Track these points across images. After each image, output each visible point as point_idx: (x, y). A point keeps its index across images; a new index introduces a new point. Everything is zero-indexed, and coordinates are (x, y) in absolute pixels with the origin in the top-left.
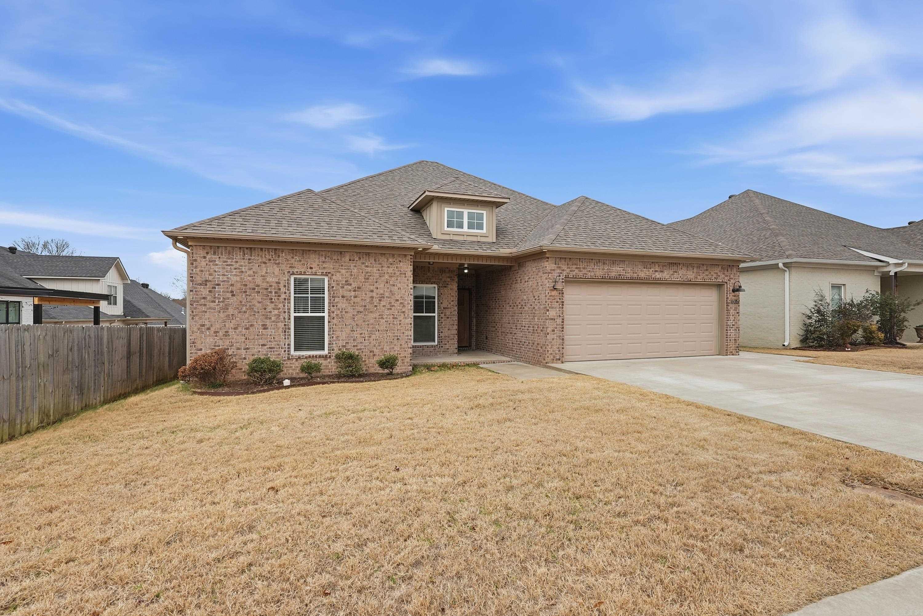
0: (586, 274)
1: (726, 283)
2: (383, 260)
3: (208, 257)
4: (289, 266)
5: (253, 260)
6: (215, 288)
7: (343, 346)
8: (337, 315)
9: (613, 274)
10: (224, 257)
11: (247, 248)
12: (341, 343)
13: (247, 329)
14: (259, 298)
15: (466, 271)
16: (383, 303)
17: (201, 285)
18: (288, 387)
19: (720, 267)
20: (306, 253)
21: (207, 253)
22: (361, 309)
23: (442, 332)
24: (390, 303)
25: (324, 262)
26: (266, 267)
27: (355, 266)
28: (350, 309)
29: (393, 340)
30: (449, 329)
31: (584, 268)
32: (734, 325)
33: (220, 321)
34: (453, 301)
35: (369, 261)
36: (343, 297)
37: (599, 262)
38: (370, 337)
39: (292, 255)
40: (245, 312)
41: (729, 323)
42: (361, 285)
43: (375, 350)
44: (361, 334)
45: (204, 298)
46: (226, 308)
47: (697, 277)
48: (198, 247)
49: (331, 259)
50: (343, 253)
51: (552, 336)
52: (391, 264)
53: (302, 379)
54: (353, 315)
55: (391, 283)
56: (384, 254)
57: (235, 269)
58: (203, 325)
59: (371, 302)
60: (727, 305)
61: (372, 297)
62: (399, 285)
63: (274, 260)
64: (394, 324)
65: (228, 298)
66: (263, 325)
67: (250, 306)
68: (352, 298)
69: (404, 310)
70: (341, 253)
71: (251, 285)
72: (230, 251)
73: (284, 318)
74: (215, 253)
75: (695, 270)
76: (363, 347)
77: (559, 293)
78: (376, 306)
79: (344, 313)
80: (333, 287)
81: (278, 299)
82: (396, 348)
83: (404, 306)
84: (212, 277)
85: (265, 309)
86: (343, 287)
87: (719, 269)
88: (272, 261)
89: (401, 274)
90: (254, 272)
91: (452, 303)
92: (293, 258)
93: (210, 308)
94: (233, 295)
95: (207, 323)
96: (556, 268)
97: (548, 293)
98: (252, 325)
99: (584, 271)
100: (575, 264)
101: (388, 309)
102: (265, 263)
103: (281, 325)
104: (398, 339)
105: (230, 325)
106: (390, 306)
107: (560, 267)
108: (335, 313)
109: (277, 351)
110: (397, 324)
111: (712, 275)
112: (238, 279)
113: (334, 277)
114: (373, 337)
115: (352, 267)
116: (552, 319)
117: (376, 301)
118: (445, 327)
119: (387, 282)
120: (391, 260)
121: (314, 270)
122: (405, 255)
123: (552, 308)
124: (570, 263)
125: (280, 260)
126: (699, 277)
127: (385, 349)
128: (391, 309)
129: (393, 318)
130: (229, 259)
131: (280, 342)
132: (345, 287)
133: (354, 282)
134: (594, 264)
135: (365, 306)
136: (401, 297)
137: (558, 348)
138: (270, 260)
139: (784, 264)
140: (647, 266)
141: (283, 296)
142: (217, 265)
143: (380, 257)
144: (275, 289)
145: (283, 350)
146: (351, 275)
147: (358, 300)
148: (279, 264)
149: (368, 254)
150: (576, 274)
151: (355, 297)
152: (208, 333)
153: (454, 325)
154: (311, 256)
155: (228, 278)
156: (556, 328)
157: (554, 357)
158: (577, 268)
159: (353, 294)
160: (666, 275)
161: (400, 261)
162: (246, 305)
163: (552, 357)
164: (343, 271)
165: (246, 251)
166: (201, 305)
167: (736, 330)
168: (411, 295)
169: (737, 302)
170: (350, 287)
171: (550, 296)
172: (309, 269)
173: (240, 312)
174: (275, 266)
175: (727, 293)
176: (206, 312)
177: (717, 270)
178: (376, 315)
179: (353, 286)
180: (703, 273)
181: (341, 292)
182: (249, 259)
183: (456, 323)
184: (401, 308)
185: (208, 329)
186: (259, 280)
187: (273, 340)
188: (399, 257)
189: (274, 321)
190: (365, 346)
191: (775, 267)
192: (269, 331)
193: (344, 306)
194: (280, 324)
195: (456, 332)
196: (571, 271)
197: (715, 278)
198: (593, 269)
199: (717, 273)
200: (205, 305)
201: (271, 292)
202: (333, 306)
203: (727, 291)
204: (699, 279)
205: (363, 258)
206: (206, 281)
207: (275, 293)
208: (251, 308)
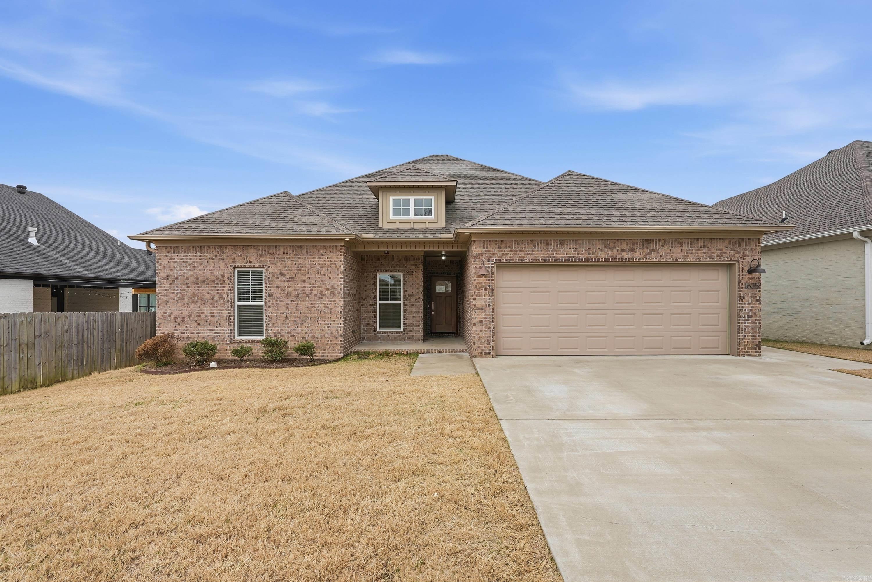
0: (524, 257)
1: (738, 261)
2: (314, 252)
3: (169, 255)
4: (231, 260)
5: (203, 256)
6: (174, 281)
7: (278, 333)
8: (273, 304)
9: (560, 257)
10: (181, 255)
11: (198, 247)
12: (276, 330)
13: (199, 316)
14: (207, 289)
15: (443, 258)
16: (314, 292)
17: (164, 279)
18: (213, 368)
19: (727, 242)
20: (246, 248)
21: (169, 252)
22: (294, 298)
23: (407, 319)
24: (321, 292)
25: (261, 256)
26: (213, 262)
27: (289, 258)
28: (283, 298)
29: (324, 327)
30: (414, 317)
31: (521, 251)
32: (751, 317)
33: (178, 309)
34: (418, 288)
35: (301, 253)
36: (278, 287)
37: (541, 243)
38: (302, 324)
39: (234, 251)
40: (197, 301)
41: (742, 314)
42: (294, 276)
43: (307, 337)
44: (294, 321)
45: (166, 290)
46: (182, 298)
47: (688, 256)
48: (162, 247)
49: (268, 252)
50: (278, 246)
51: (480, 328)
52: (322, 255)
53: (232, 361)
54: (287, 304)
55: (322, 273)
56: (315, 246)
57: (190, 265)
58: (166, 313)
59: (303, 292)
60: (739, 291)
61: (304, 287)
62: (330, 275)
63: (219, 255)
64: (324, 312)
65: (184, 290)
66: (211, 313)
67: (201, 296)
68: (286, 288)
69: (334, 299)
70: (276, 247)
71: (201, 279)
72: (185, 250)
73: (228, 307)
74: (174, 252)
75: (685, 247)
76: (296, 334)
77: (489, 280)
78: (308, 295)
79: (279, 302)
80: (269, 278)
81: (223, 290)
82: (327, 335)
83: (335, 295)
84: (172, 272)
85: (213, 299)
86: (278, 278)
87: (725, 244)
88: (218, 257)
89: (331, 264)
90: (204, 267)
91: (417, 291)
92: (235, 253)
93: (171, 298)
94: (188, 287)
95: (169, 311)
96: (484, 252)
97: (475, 280)
98: (202, 313)
99: (521, 254)
100: (509, 247)
101: (320, 298)
102: (212, 259)
103: (225, 313)
104: (329, 327)
105: (186, 312)
106: (322, 295)
107: (489, 251)
108: (271, 302)
109: (222, 335)
110: (328, 313)
111: (713, 253)
112: (192, 273)
113: (270, 270)
114: (306, 324)
115: (286, 260)
116: (479, 309)
117: (308, 291)
118: (410, 314)
119: (318, 273)
120: (322, 251)
121: (252, 264)
122: (336, 246)
123: (480, 296)
124: (503, 246)
125: (224, 256)
126: (690, 255)
127: (316, 336)
128: (322, 298)
129: (324, 307)
130: (185, 256)
131: (225, 327)
132: (280, 278)
133: (288, 273)
134: (535, 246)
135: (298, 295)
136: (332, 286)
137: (488, 341)
138: (216, 256)
139: (862, 233)
140: (609, 245)
141: (227, 287)
142: (175, 262)
143: (311, 248)
144: (220, 281)
145: (227, 335)
146: (285, 267)
147: (291, 289)
148: (223, 259)
149: (301, 247)
150: (510, 257)
151: (289, 287)
152: (169, 320)
153: (418, 312)
154: (250, 251)
155: (184, 273)
156: (485, 318)
157: (482, 350)
158: (511, 251)
159: (287, 284)
160: (639, 254)
161: (331, 252)
162: (198, 296)
163: (480, 351)
164: (278, 264)
165: (197, 249)
166: (164, 296)
167: (755, 323)
168: (341, 284)
169: (757, 286)
170: (284, 278)
171: (477, 283)
172: (248, 263)
173: (193, 302)
174: (221, 261)
175: (739, 275)
176: (168, 301)
177: (722, 246)
178: (308, 304)
179: (287, 277)
180: (699, 250)
181: (276, 282)
182: (200, 256)
183: (421, 309)
184: (331, 297)
185: (170, 316)
186: (208, 274)
187: (219, 326)
188: (330, 247)
189: (220, 310)
190: (298, 333)
191: (848, 238)
192: (215, 319)
193: (279, 295)
194: (225, 311)
195: (421, 319)
196: (503, 254)
197: (718, 256)
198: (533, 251)
199: (721, 250)
200: (167, 296)
201: (217, 284)
202: (269, 296)
203: (739, 272)
204: (692, 257)
205: (296, 250)
206: (168, 276)
207: (221, 284)
208: (202, 298)
